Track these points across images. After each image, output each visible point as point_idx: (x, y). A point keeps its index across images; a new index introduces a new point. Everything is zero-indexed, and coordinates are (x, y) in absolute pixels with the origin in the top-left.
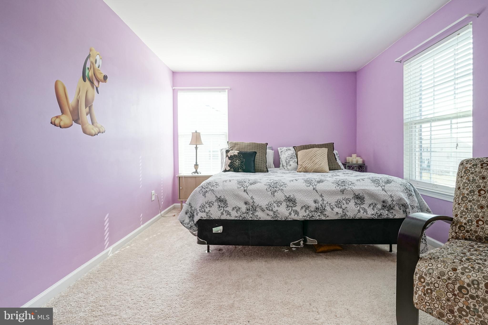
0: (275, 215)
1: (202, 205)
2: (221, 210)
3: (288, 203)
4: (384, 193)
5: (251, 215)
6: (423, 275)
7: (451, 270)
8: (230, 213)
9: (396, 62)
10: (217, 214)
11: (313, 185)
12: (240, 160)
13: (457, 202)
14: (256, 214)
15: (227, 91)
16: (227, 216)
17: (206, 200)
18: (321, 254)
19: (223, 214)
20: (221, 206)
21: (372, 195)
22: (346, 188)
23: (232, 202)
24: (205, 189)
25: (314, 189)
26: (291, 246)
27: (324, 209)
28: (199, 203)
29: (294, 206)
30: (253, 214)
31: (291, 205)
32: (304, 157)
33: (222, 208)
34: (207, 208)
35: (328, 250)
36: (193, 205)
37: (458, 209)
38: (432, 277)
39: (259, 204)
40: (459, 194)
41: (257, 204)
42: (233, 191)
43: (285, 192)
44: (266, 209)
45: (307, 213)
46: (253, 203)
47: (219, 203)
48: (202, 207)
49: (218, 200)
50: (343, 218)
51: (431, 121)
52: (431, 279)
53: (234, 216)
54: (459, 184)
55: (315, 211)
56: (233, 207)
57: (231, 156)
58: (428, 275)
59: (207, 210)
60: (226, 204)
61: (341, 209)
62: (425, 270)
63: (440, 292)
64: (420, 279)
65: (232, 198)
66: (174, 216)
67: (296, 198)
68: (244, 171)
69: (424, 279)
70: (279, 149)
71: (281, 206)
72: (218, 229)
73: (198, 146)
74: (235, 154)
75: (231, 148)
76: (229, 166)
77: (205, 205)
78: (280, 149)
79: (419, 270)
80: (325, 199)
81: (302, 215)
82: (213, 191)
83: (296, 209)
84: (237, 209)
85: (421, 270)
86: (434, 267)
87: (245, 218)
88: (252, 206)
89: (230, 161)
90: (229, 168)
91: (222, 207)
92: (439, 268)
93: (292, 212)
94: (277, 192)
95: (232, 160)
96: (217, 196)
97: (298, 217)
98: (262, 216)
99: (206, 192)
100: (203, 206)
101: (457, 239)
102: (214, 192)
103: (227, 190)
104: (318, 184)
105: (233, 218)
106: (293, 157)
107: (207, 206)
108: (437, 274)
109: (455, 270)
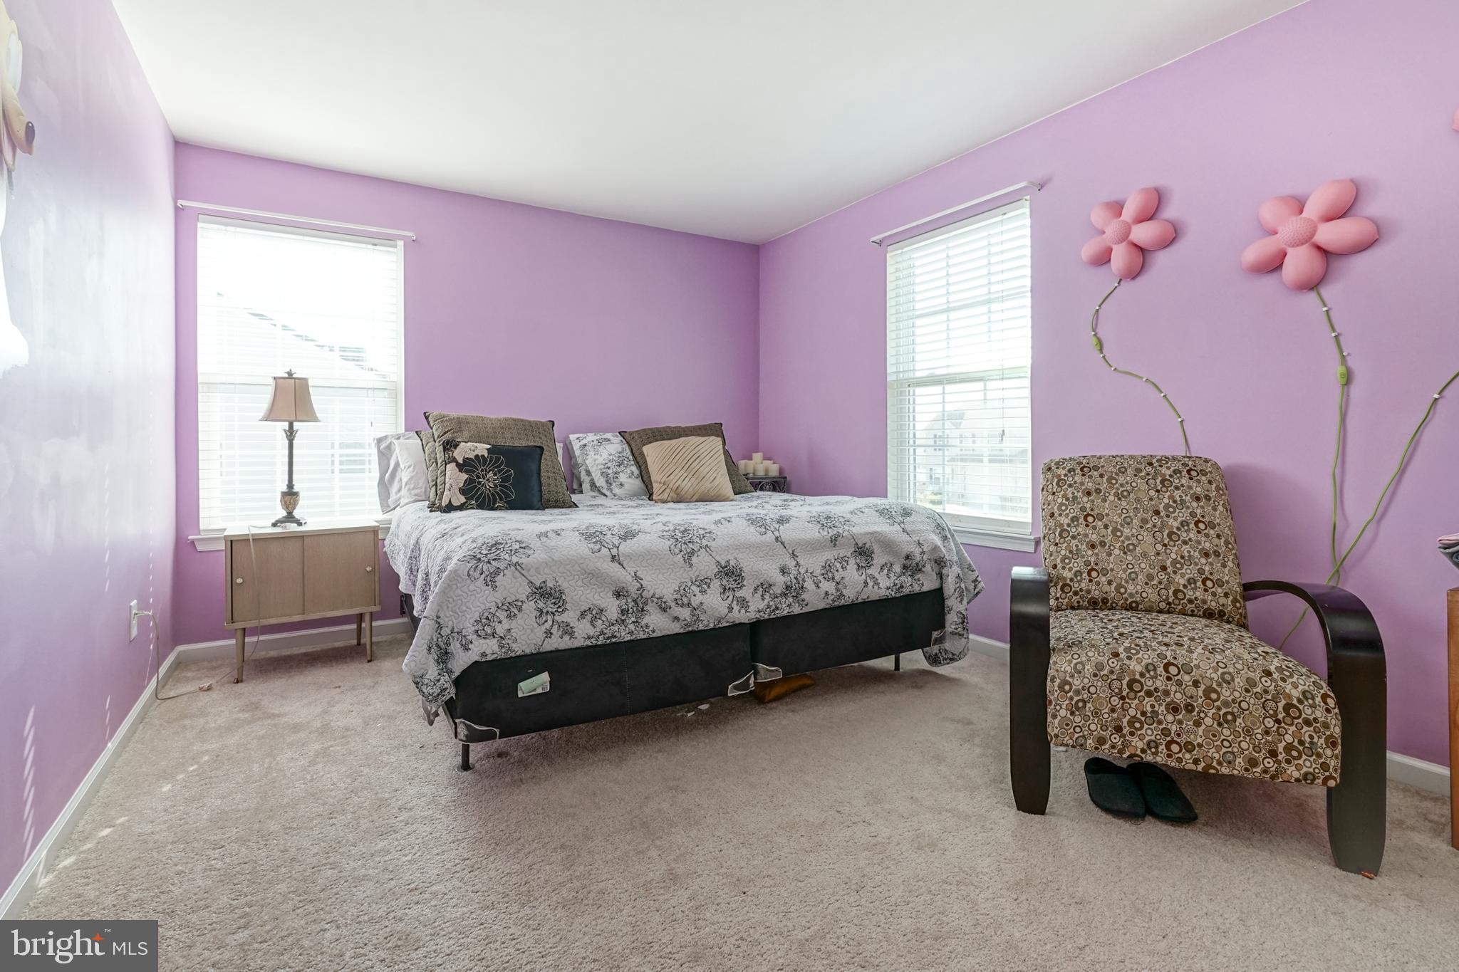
0: (695, 618)
1: (486, 615)
2: (546, 621)
3: (724, 580)
4: (904, 537)
5: (632, 627)
6: (1067, 678)
7: (1111, 656)
8: (571, 628)
9: (873, 242)
10: (532, 636)
11: (772, 529)
12: (500, 471)
13: (1052, 540)
14: (644, 622)
15: (401, 243)
16: (562, 638)
17: (498, 596)
18: (774, 705)
19: (551, 634)
20: (545, 611)
21: (888, 545)
22: (841, 532)
23: (580, 595)
24: (489, 562)
25: (777, 539)
26: (729, 695)
27: (802, 588)
28: (473, 609)
29: (738, 588)
30: (637, 622)
31: (731, 586)
32: (670, 461)
33: (549, 617)
34: (500, 622)
35: (786, 691)
36: (446, 619)
37: (1055, 554)
38: (1084, 677)
39: (657, 591)
40: (1053, 527)
41: (651, 593)
42: (581, 562)
43: (717, 552)
44: (673, 604)
45: (766, 601)
46: (640, 592)
47: (538, 602)
48: (483, 621)
49: (535, 593)
50: (836, 603)
51: (945, 382)
52: (1082, 681)
53: (584, 634)
54: (1050, 507)
55: (784, 595)
56: (582, 610)
57: (465, 460)
58: (1076, 675)
59: (500, 630)
60: (560, 604)
61: (834, 584)
62: (1069, 669)
63: (1098, 700)
64: (1061, 687)
65: (580, 583)
66: (209, 689)
67: (742, 565)
68: (513, 506)
69: (1070, 685)
70: (572, 437)
71: (708, 591)
72: (538, 684)
73: (296, 425)
74: (480, 455)
75: (445, 433)
76: (462, 491)
77: (494, 615)
78: (578, 438)
79: (1057, 671)
80: (801, 562)
81: (756, 608)
82: (518, 567)
83: (742, 595)
84: (594, 612)
85: (1063, 669)
86: (1084, 659)
87: (615, 637)
88: (633, 601)
89: (465, 476)
90: (463, 499)
91: (547, 612)
92: (1092, 659)
93: (735, 603)
94: (696, 555)
95: (474, 472)
96: (533, 581)
97: (748, 614)
98: (658, 624)
99: (498, 571)
100: (487, 618)
101: (1059, 610)
102: (522, 572)
103: (563, 559)
104: (782, 527)
105: (579, 642)
106: (625, 462)
107: (502, 615)
108: (1091, 670)
109: (1116, 655)
